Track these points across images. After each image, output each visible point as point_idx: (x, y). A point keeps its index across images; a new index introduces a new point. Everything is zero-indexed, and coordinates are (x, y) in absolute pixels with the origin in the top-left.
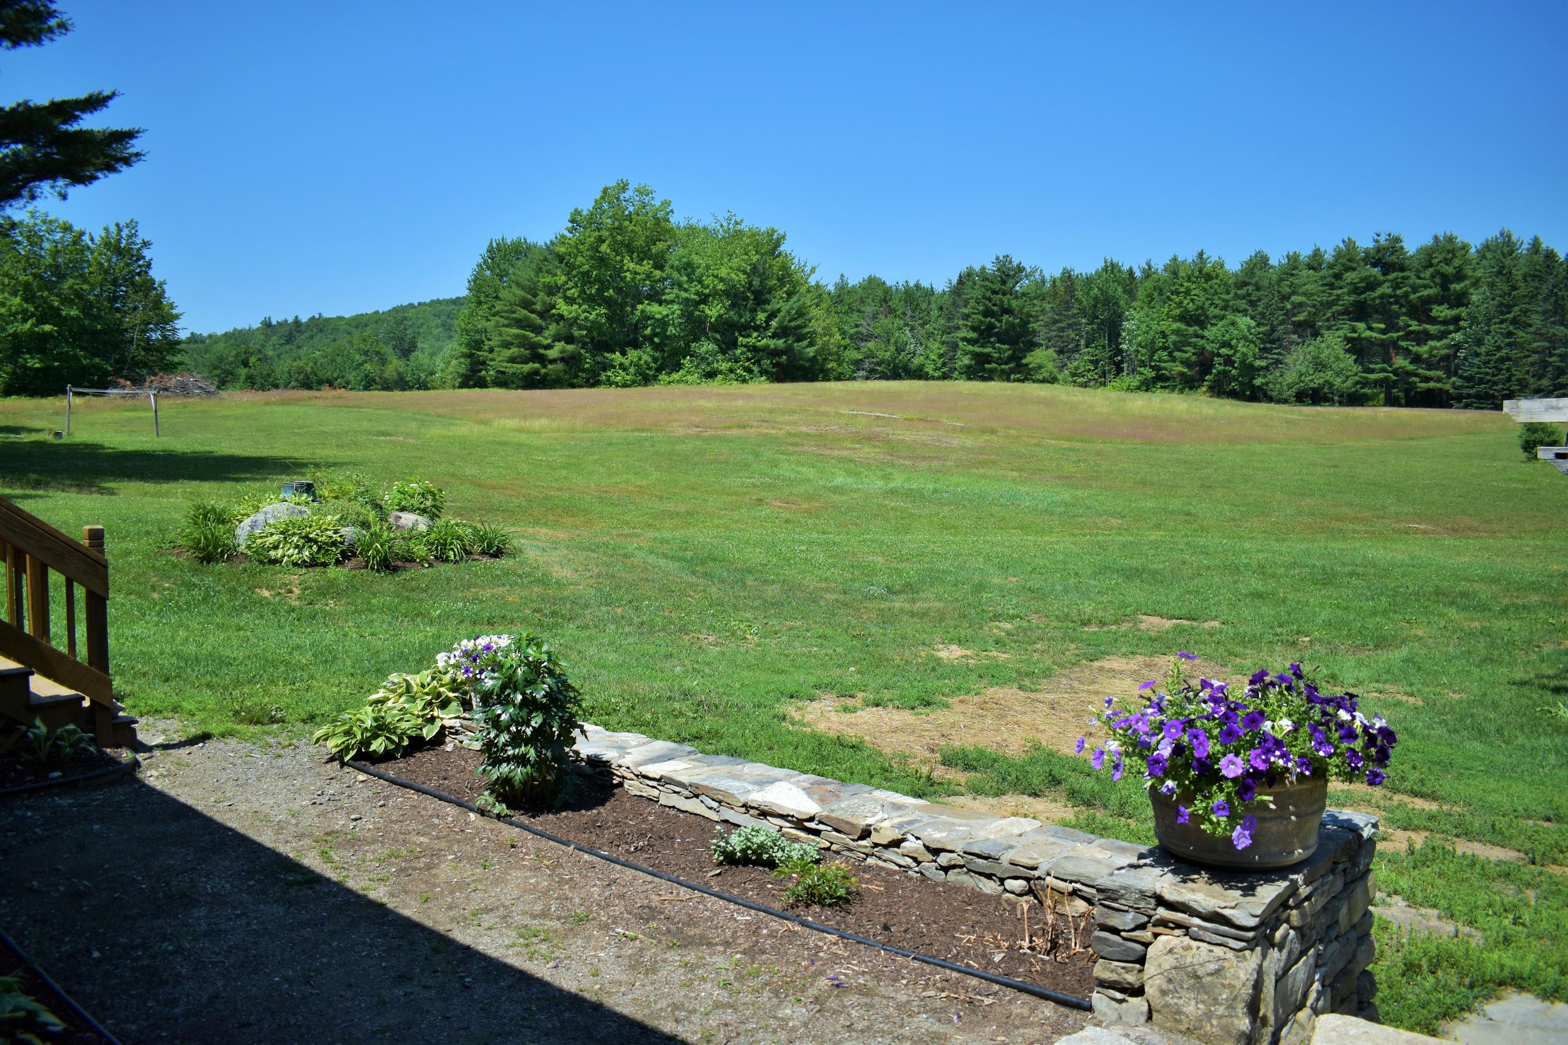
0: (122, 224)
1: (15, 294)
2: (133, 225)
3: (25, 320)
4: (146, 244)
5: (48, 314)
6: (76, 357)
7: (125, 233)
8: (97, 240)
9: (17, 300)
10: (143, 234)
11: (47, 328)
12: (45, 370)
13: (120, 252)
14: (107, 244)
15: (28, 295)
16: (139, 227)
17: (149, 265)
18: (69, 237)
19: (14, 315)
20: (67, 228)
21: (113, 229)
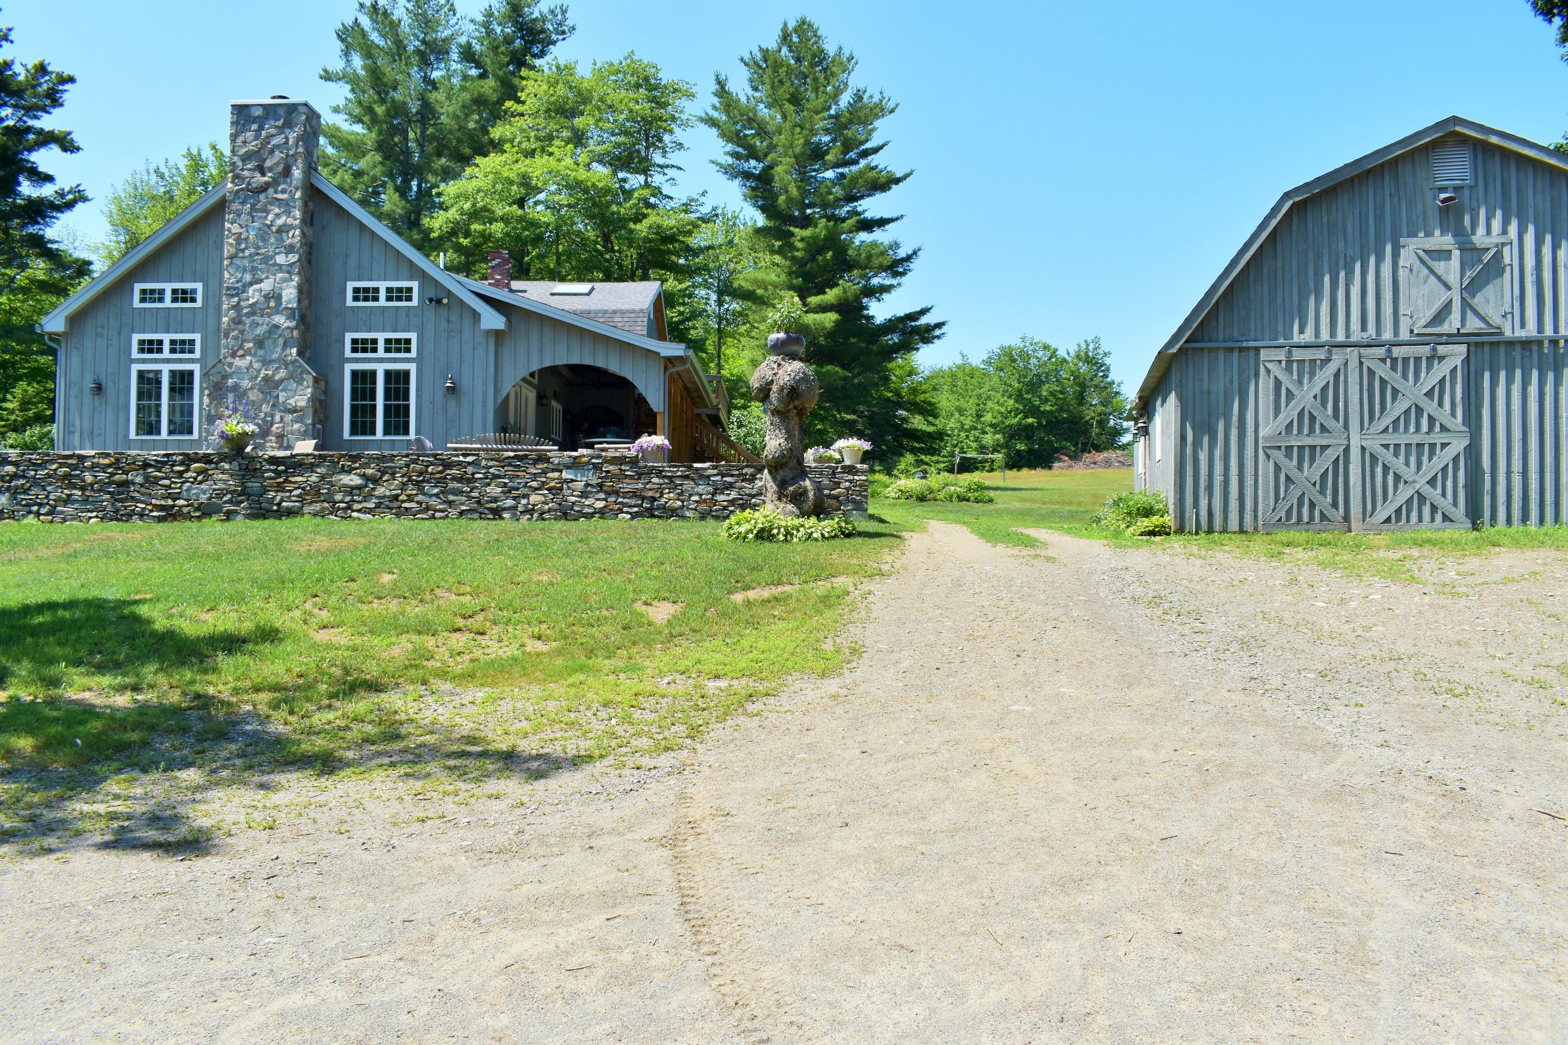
0: (1089, 340)
1: (1010, 397)
2: (1096, 340)
3: (1016, 416)
4: (1105, 354)
5: (1033, 411)
6: (1050, 442)
7: (1091, 347)
8: (1072, 353)
9: (1011, 402)
10: (1104, 348)
11: (1030, 420)
12: (1030, 451)
13: (1088, 360)
14: (1078, 357)
15: (1019, 397)
16: (1101, 342)
17: (1108, 370)
18: (1048, 354)
19: (1010, 412)
20: (1046, 347)
21: (1083, 346)
